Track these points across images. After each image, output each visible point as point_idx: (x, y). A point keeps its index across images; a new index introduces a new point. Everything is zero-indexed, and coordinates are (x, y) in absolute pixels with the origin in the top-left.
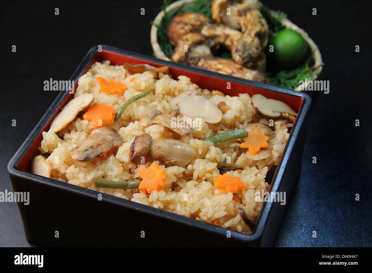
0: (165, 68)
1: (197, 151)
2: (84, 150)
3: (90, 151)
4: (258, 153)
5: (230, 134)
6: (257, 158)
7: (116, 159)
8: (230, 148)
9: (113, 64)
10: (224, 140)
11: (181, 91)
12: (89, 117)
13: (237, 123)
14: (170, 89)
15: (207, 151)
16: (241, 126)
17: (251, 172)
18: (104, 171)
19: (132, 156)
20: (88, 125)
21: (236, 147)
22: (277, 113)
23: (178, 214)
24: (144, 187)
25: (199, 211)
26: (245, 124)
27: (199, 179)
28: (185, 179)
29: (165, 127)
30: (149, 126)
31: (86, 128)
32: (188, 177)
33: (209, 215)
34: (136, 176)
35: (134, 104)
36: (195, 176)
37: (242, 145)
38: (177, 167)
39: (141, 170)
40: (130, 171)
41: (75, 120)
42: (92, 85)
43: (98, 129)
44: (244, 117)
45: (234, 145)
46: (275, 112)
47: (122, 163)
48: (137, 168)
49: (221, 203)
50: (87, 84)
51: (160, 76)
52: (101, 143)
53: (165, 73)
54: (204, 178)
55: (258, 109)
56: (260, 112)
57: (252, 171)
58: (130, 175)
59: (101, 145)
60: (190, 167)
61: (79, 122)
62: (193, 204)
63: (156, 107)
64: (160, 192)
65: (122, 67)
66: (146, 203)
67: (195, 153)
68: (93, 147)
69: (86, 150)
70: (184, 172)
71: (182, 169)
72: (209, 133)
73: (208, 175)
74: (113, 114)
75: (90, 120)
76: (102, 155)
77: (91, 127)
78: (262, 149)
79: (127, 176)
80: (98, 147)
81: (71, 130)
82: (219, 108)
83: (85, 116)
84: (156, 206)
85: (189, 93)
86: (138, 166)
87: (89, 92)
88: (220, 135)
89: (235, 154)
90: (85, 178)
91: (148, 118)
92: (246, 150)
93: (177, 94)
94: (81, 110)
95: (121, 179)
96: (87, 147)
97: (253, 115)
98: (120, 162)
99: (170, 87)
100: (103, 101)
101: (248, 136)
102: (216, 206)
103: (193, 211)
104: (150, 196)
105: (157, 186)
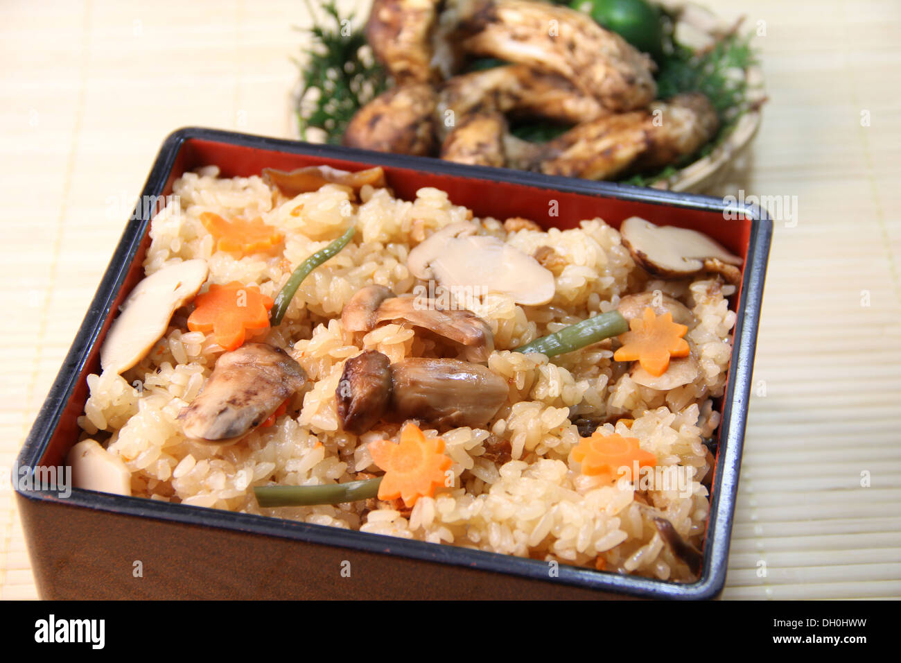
0: (376, 172)
1: (510, 381)
2: (217, 413)
3: (232, 413)
4: (665, 370)
5: (583, 328)
6: (668, 382)
7: (300, 428)
8: (588, 366)
9: (226, 174)
10: (571, 346)
11: (430, 229)
12: (205, 324)
13: (594, 299)
14: (399, 228)
15: (535, 380)
16: (604, 305)
17: (658, 423)
18: (275, 460)
19: (347, 413)
20: (204, 345)
21: (602, 360)
22: (693, 262)
23: (498, 551)
24: (392, 492)
25: (551, 539)
26: (613, 300)
27: (529, 456)
28: (492, 459)
29: (416, 328)
30: (370, 329)
31: (201, 352)
32: (499, 452)
33: (582, 546)
34: (360, 467)
35: (318, 276)
36: (517, 445)
37: (621, 355)
38: (468, 429)
39: (374, 448)
40: (341, 455)
41: (166, 336)
42: (188, 237)
43: (237, 351)
44: (608, 281)
45: (597, 356)
46: (687, 259)
47: (316, 435)
48: (359, 444)
49: (607, 510)
50: (176, 233)
51: (363, 194)
52: (254, 389)
53: (376, 186)
54: (540, 451)
55: (645, 256)
56: (650, 263)
57: (658, 419)
58: (344, 465)
59: (256, 394)
60: (500, 426)
61: (177, 338)
62: (533, 523)
63: (372, 277)
64: (439, 500)
65: (255, 181)
66: (406, 534)
67: (507, 388)
68: (238, 402)
69: (222, 412)
70: (485, 441)
71: (481, 435)
72: (530, 331)
73: (552, 442)
74: (267, 308)
75: (207, 331)
76: (263, 421)
77: (214, 347)
78: (675, 359)
79: (336, 469)
80: (248, 399)
81: (161, 362)
82: (541, 263)
83: (192, 321)
84: (433, 538)
85: (453, 232)
86: (362, 438)
87: (185, 256)
88: (560, 335)
89: (603, 379)
90: (229, 484)
91: (365, 308)
92: (630, 366)
93: (419, 236)
94: (179, 305)
95: (324, 478)
96: (221, 403)
97: (629, 274)
98: (311, 433)
99: (398, 221)
100: (228, 274)
101: (630, 330)
102: (594, 520)
103: (535, 541)
104: (414, 515)
105: (429, 486)
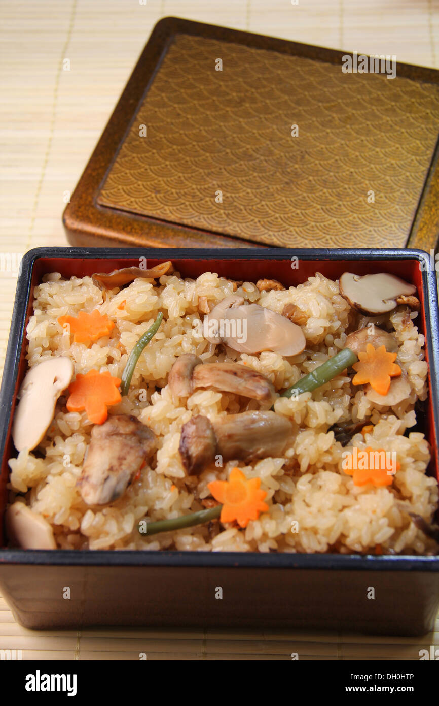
1: (291, 419)
2: (103, 481)
3: (113, 481)
4: (389, 390)
5: (330, 366)
6: (393, 400)
7: (157, 475)
8: (336, 390)
9: (66, 277)
10: (324, 381)
11: (212, 302)
12: (79, 407)
13: (329, 338)
14: (190, 303)
15: (307, 413)
16: (337, 342)
17: (390, 427)
18: (146, 504)
19: (190, 465)
20: (81, 421)
21: (345, 384)
22: (390, 302)
23: (308, 551)
24: (231, 519)
25: (343, 536)
26: (341, 336)
27: (313, 469)
28: (288, 475)
29: (224, 392)
30: (191, 394)
31: (80, 426)
32: (293, 470)
33: (366, 541)
34: (202, 496)
35: (146, 355)
36: (304, 465)
37: (357, 380)
38: (270, 459)
39: (211, 483)
40: (189, 490)
41: (55, 417)
43: (105, 425)
44: (337, 324)
45: (341, 383)
46: (386, 301)
47: (170, 479)
48: (199, 480)
49: (378, 512)
51: (161, 281)
52: (123, 454)
53: (168, 274)
54: (319, 465)
55: (360, 305)
56: (363, 310)
57: (391, 425)
58: (192, 497)
59: (125, 459)
60: (290, 453)
61: (62, 419)
62: (330, 530)
63: (180, 344)
64: (264, 522)
65: (87, 280)
66: (244, 548)
67: (290, 424)
68: (114, 468)
69: (106, 479)
70: (284, 466)
71: (280, 462)
72: (294, 373)
73: (328, 459)
74: (117, 386)
75: (81, 411)
76: (134, 478)
77: (88, 422)
78: (394, 378)
79: (188, 501)
80: (121, 465)
81: (54, 437)
82: (290, 319)
83: (70, 404)
84: (264, 548)
85: (227, 304)
86: (201, 477)
87: (53, 349)
88: (315, 373)
89: (347, 398)
90: (121, 529)
91: (184, 378)
92: (365, 387)
93: (206, 309)
94: (59, 395)
95: (181, 510)
96: (104, 473)
97: (348, 314)
98: (166, 477)
99: (188, 298)
101: (359, 360)
102: (371, 522)
103: (332, 541)
104: (248, 532)
